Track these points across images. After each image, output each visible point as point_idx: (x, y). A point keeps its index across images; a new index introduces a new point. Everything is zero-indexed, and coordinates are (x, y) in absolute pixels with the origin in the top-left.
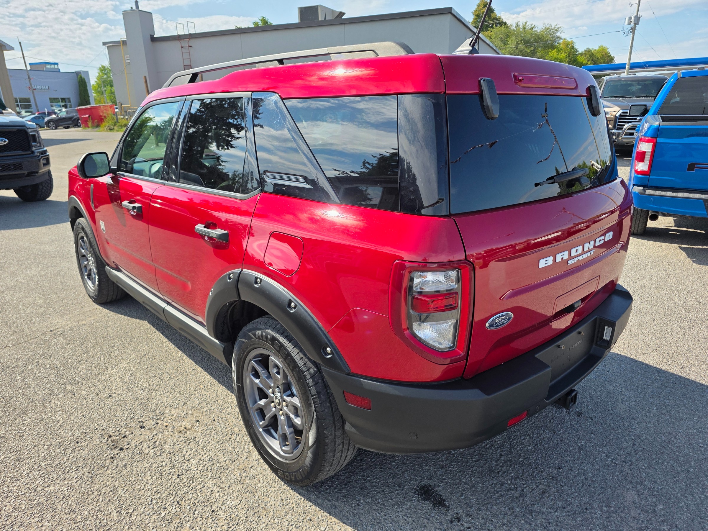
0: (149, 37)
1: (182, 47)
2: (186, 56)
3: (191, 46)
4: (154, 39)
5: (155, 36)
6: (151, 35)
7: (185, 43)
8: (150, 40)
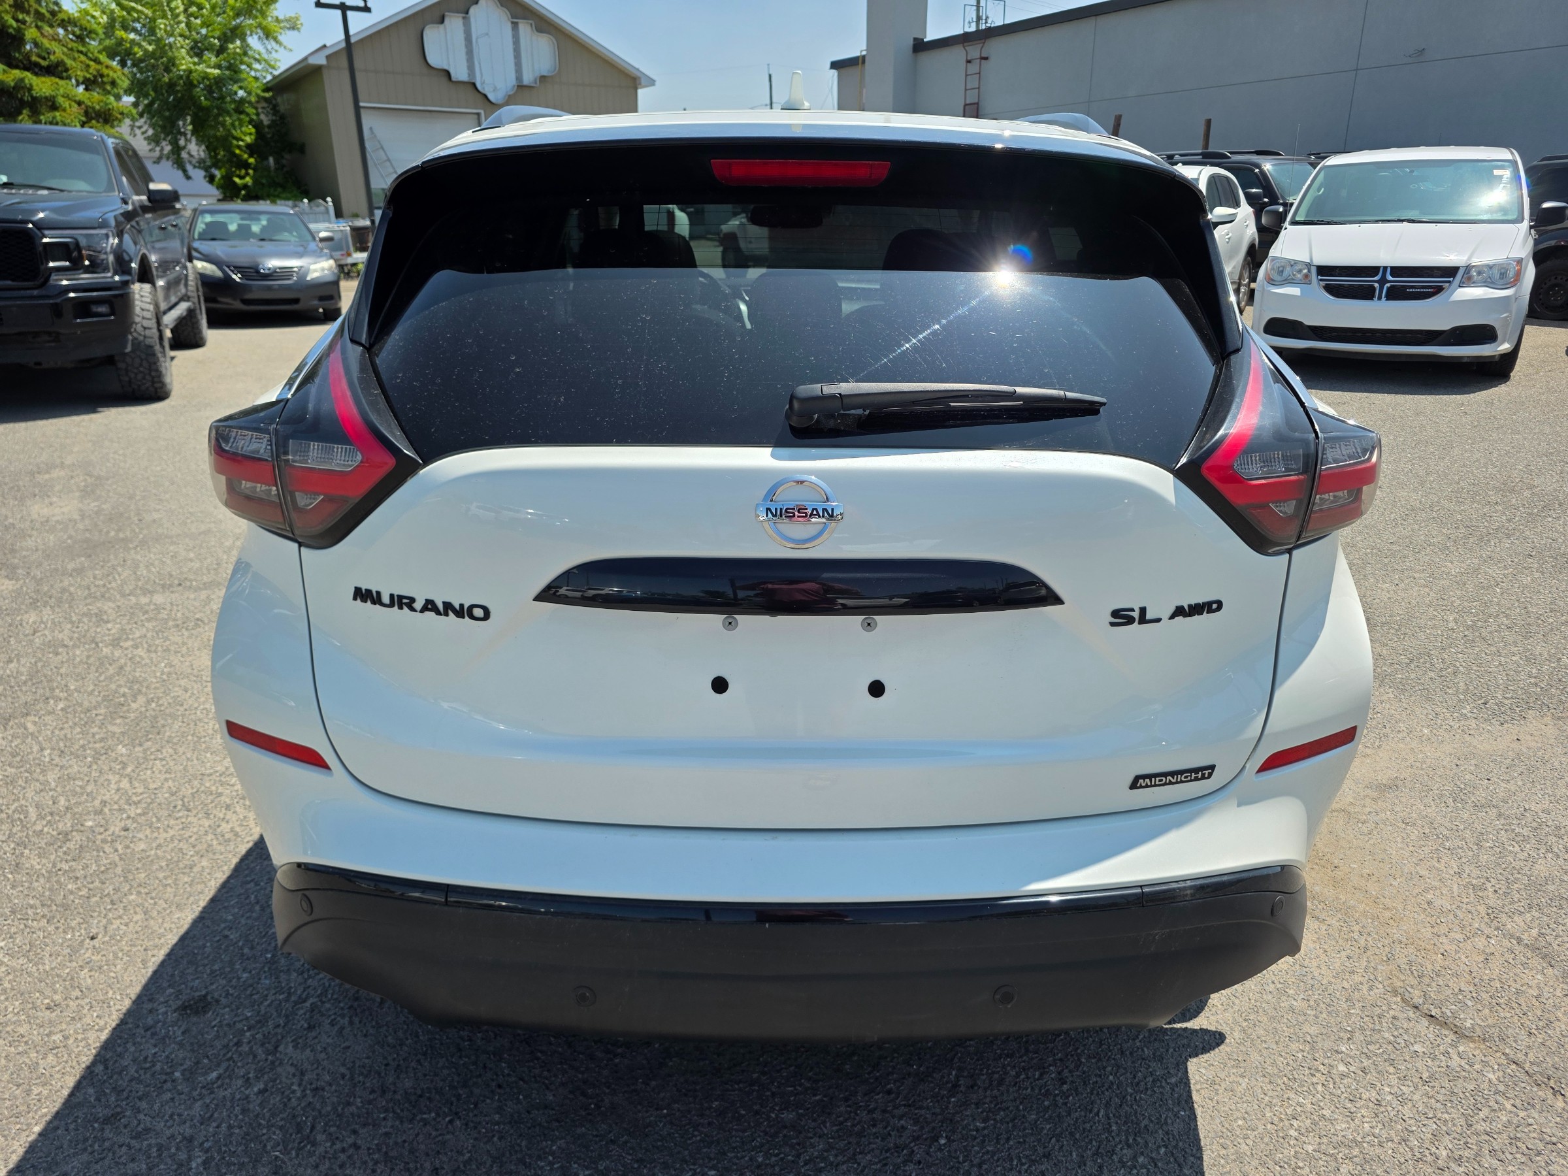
0: (911, 42)
1: (969, 62)
2: (973, 82)
3: (986, 59)
4: (920, 46)
5: (925, 40)
6: (915, 39)
7: (974, 51)
8: (911, 50)
